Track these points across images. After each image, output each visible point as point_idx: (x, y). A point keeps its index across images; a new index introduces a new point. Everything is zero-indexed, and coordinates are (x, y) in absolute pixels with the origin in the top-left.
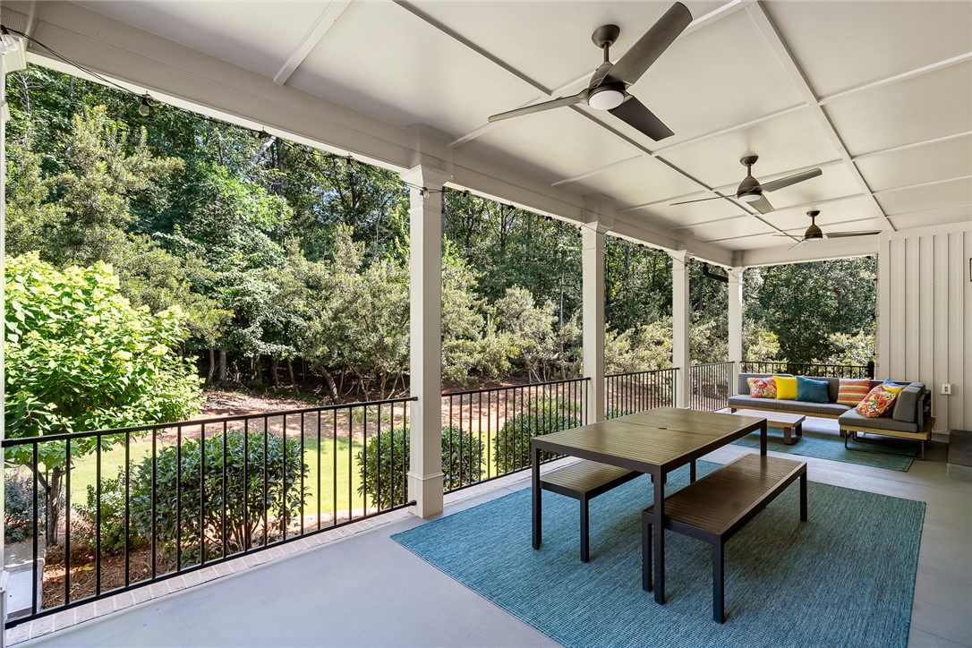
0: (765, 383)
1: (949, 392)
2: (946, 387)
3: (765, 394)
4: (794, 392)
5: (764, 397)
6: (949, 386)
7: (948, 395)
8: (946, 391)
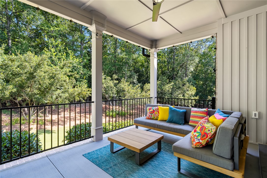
0: (154, 111)
1: (257, 117)
2: (255, 114)
3: (153, 117)
4: (167, 117)
5: (153, 119)
6: (257, 113)
7: (256, 119)
8: (255, 116)
